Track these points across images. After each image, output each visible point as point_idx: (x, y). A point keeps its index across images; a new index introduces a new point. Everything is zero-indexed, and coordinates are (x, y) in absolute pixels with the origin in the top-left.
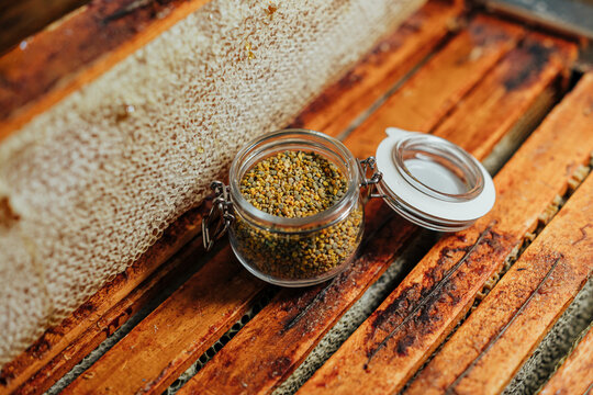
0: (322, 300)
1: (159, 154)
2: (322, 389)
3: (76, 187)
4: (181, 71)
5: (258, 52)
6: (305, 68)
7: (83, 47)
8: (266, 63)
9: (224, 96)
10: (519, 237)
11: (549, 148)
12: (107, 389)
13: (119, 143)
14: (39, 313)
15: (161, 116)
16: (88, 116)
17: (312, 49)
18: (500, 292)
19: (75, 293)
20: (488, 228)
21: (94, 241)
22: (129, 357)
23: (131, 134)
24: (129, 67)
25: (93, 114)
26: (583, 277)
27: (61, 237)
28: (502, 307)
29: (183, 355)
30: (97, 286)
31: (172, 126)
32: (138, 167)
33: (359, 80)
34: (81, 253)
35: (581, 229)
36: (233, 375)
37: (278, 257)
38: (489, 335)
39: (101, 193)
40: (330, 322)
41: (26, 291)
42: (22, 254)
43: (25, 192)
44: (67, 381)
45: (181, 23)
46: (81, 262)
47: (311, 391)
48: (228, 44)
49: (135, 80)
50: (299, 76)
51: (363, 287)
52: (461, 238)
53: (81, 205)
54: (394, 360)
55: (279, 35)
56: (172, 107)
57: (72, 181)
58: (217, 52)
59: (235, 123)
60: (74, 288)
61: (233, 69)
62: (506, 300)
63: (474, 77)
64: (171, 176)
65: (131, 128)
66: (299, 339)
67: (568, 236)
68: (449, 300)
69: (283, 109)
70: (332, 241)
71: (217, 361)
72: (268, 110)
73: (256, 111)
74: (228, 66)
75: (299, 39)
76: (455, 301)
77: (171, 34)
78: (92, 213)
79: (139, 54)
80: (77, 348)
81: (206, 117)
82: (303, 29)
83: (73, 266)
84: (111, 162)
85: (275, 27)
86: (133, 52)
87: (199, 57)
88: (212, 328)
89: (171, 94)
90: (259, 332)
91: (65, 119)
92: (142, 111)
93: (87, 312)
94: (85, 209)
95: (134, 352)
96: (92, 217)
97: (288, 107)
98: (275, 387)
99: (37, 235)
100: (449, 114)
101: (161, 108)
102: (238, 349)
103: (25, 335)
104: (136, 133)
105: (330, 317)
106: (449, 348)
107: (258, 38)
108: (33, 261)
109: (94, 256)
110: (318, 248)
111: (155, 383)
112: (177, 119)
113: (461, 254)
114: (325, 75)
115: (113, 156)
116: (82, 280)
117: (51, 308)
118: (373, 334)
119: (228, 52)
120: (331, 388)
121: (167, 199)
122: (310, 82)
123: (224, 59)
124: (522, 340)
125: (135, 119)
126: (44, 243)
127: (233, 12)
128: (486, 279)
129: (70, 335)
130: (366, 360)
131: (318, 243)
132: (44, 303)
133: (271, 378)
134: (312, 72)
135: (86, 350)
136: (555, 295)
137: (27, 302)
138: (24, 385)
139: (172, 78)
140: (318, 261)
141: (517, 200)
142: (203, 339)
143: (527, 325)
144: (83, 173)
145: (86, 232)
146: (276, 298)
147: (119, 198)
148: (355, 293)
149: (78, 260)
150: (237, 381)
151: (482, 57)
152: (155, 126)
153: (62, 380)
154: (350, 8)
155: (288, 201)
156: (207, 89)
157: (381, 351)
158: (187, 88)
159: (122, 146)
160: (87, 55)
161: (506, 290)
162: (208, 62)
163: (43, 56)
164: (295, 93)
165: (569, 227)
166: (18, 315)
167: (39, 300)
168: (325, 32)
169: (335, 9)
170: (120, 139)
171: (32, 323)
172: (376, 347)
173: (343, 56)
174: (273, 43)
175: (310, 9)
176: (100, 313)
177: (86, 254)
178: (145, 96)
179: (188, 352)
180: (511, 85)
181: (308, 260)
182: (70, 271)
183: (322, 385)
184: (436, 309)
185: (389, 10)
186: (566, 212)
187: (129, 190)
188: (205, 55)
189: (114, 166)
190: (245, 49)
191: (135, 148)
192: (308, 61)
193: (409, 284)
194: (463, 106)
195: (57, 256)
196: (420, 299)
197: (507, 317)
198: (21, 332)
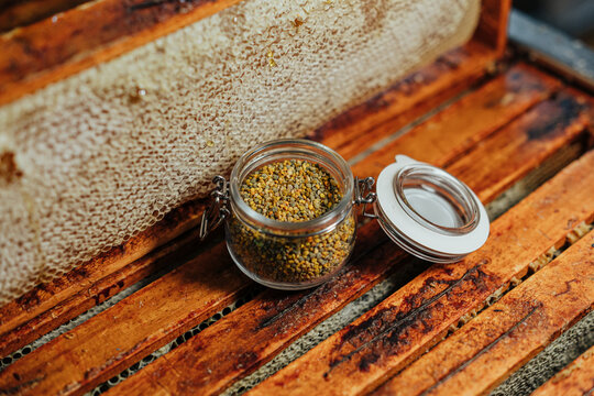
0: (301, 306)
1: (167, 140)
2: (279, 388)
3: (81, 156)
4: (198, 66)
5: (281, 61)
6: (329, 84)
7: (106, 28)
8: (287, 73)
9: (240, 96)
10: (505, 280)
11: (556, 200)
12: (83, 351)
13: (128, 122)
14: (30, 268)
15: (173, 104)
16: (101, 92)
17: (338, 67)
18: (472, 329)
19: (69, 256)
20: (477, 266)
21: (92, 210)
22: (110, 326)
23: (141, 116)
24: (147, 54)
25: (106, 91)
26: (556, 329)
27: (60, 200)
28: (470, 342)
29: (160, 333)
30: (90, 254)
31: (183, 116)
32: (144, 148)
33: (386, 105)
34: (78, 219)
35: (567, 283)
36: (200, 360)
37: (263, 257)
38: (450, 367)
39: (105, 166)
40: (303, 328)
41: (20, 244)
42: (20, 209)
43: (31, 152)
44: (52, 338)
45: (205, 21)
46: (77, 227)
47: (268, 387)
48: (248, 48)
49: (151, 67)
50: (321, 91)
51: (343, 301)
52: (449, 272)
53: (83, 174)
54: (355, 374)
55: (304, 48)
56: (185, 99)
57: (78, 150)
58: (236, 54)
59: (249, 125)
60: (67, 250)
61: (252, 73)
62: (475, 337)
63: (501, 121)
64: (177, 164)
65: (142, 111)
66: (271, 338)
67: (552, 287)
68: (421, 327)
69: (301, 119)
70: (316, 251)
71: (190, 344)
72: (284, 118)
73: (272, 117)
74: (247, 69)
75: (325, 56)
76: (427, 330)
77: (193, 29)
78: (93, 183)
79: (160, 43)
80: (65, 309)
81: (220, 113)
82: (329, 46)
83: (68, 230)
84: (118, 139)
85: (301, 40)
86: (153, 40)
87: (217, 55)
88: (192, 314)
89: (186, 85)
90: (235, 325)
91: (78, 92)
92: (155, 97)
93: (80, 277)
94: (88, 178)
95: (116, 322)
96: (93, 188)
97: (306, 119)
98: (238, 379)
99: (37, 194)
100: (467, 151)
101: (175, 97)
102: (212, 337)
103: (14, 285)
104: (147, 116)
105: (304, 323)
106: (409, 373)
107: (281, 47)
108: (30, 218)
109: (90, 224)
110: (302, 254)
111: (127, 354)
112: (189, 110)
113: (444, 287)
114: (350, 94)
115: (121, 134)
116: (76, 245)
117: (43, 265)
118: (340, 346)
119: (248, 56)
120: (288, 388)
121: (171, 184)
122: (332, 98)
123: (244, 62)
124: (482, 377)
125: (147, 104)
126: (43, 203)
127: (257, 19)
128: (463, 315)
129: (60, 295)
130: (327, 369)
131: (302, 250)
132: (36, 260)
133: (235, 369)
134: (336, 89)
135: (74, 313)
136: (525, 341)
137: (20, 254)
138: (9, 333)
139: (189, 71)
140: (301, 267)
141: (512, 245)
142: (181, 322)
143: (490, 364)
144: (89, 144)
145: (86, 200)
146: (259, 296)
147: (123, 174)
148: (335, 305)
149: (74, 225)
150: (203, 365)
151: (512, 103)
152: (166, 113)
153: (47, 337)
154: (382, 34)
155: (282, 206)
156: (223, 87)
157: (345, 363)
158: (202, 83)
159: (131, 126)
160: (107, 35)
161: (479, 328)
162: (227, 62)
163: (69, 31)
164: (315, 106)
165: (555, 279)
166: (9, 265)
167: (31, 255)
168: (352, 53)
169: (366, 33)
170: (130, 120)
171: (22, 275)
172: (340, 358)
173: (370, 80)
174: (297, 55)
175: (340, 29)
176: (93, 280)
177: (83, 221)
178: (159, 82)
179: (165, 331)
180: (535, 134)
181: (291, 265)
182: (65, 234)
183: (280, 384)
184: (407, 334)
185: (425, 43)
186: (556, 264)
187: (133, 169)
188: (225, 55)
189: (121, 144)
190: (266, 55)
191: (144, 130)
192: (331, 79)
193: (387, 306)
194: (482, 146)
195: (54, 217)
196: (394, 321)
197: (472, 353)
198: (11, 281)
